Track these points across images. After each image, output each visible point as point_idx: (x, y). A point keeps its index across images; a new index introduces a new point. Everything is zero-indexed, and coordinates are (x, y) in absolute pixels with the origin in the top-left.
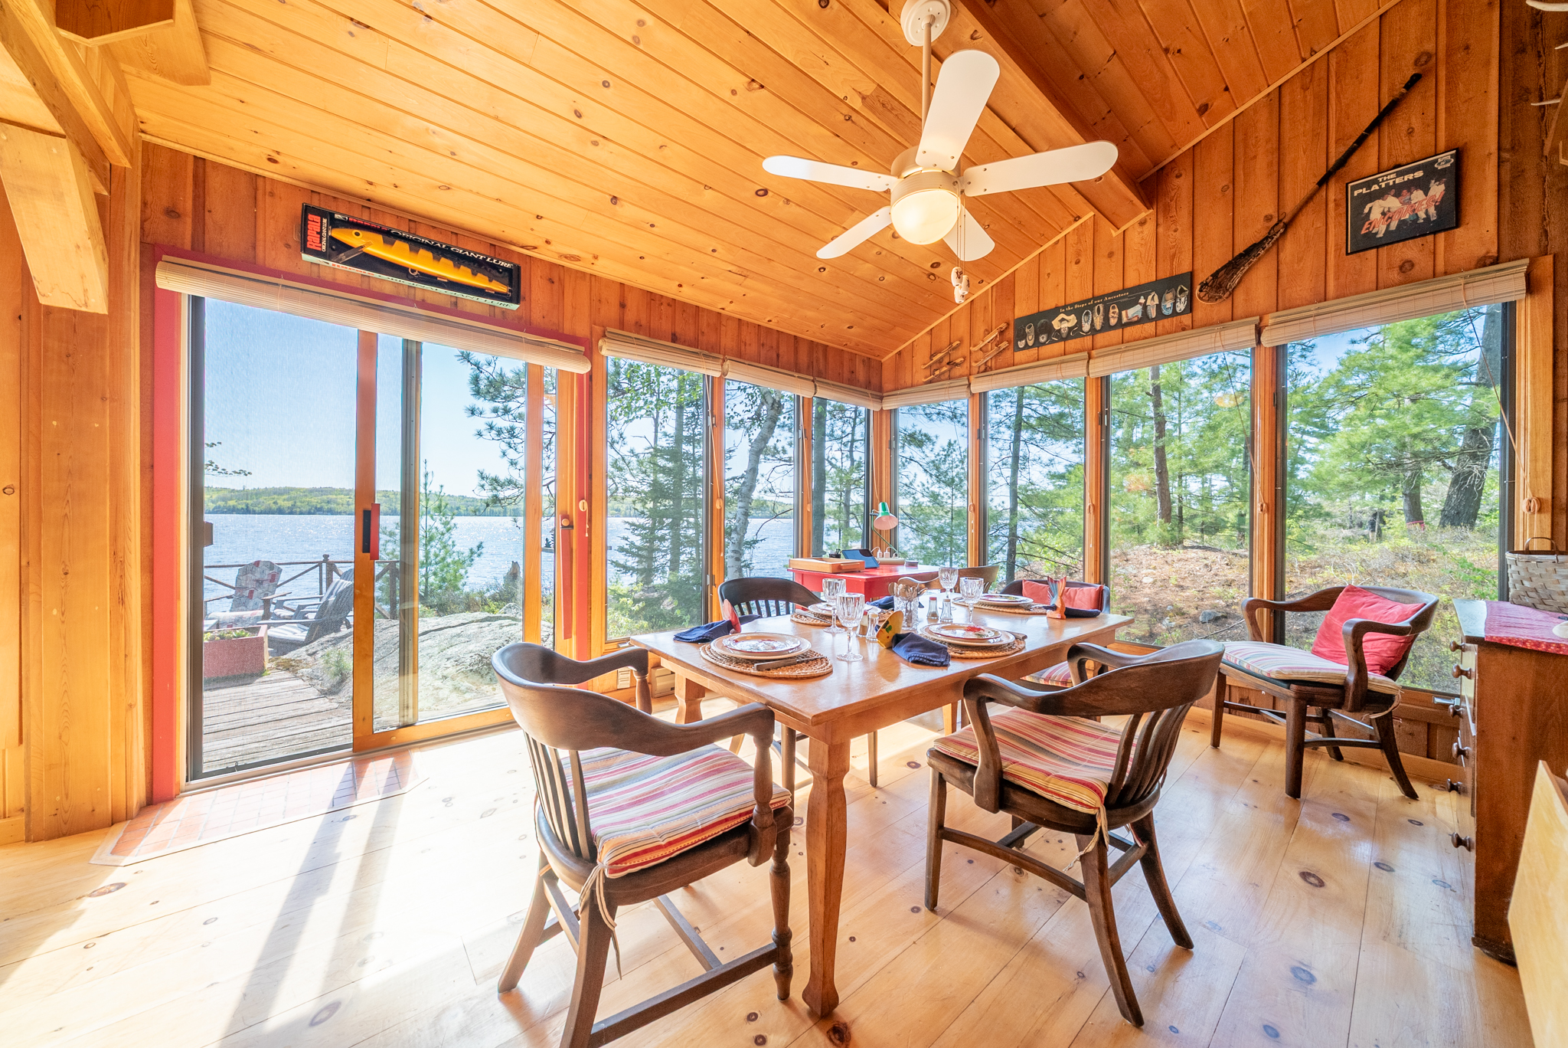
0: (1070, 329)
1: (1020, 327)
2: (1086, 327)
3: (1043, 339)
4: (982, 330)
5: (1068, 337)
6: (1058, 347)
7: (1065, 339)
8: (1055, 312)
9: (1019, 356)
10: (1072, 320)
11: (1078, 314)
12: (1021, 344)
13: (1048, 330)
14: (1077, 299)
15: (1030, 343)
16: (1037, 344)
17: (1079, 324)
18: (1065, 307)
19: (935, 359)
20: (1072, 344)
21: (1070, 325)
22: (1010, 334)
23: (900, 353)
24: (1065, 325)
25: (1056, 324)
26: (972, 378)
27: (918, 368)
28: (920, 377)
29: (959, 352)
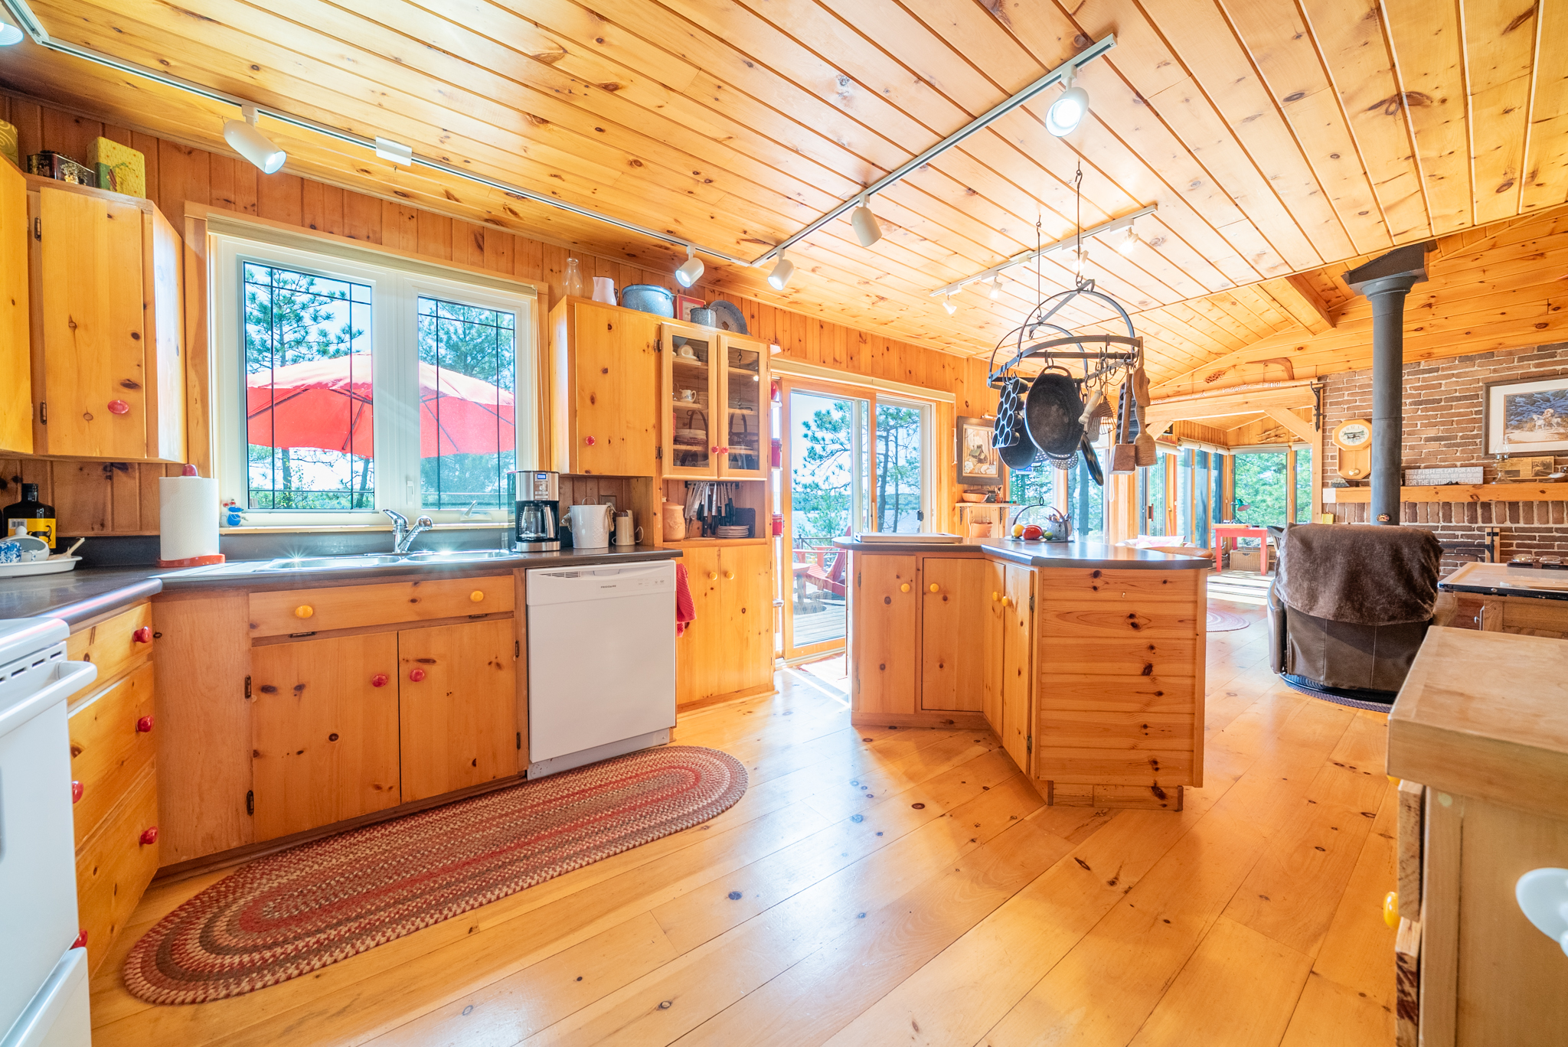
19: (1266, 433)
23: (1239, 429)
26: (1290, 444)
27: (1254, 436)
28: (1255, 440)
29: (1282, 432)
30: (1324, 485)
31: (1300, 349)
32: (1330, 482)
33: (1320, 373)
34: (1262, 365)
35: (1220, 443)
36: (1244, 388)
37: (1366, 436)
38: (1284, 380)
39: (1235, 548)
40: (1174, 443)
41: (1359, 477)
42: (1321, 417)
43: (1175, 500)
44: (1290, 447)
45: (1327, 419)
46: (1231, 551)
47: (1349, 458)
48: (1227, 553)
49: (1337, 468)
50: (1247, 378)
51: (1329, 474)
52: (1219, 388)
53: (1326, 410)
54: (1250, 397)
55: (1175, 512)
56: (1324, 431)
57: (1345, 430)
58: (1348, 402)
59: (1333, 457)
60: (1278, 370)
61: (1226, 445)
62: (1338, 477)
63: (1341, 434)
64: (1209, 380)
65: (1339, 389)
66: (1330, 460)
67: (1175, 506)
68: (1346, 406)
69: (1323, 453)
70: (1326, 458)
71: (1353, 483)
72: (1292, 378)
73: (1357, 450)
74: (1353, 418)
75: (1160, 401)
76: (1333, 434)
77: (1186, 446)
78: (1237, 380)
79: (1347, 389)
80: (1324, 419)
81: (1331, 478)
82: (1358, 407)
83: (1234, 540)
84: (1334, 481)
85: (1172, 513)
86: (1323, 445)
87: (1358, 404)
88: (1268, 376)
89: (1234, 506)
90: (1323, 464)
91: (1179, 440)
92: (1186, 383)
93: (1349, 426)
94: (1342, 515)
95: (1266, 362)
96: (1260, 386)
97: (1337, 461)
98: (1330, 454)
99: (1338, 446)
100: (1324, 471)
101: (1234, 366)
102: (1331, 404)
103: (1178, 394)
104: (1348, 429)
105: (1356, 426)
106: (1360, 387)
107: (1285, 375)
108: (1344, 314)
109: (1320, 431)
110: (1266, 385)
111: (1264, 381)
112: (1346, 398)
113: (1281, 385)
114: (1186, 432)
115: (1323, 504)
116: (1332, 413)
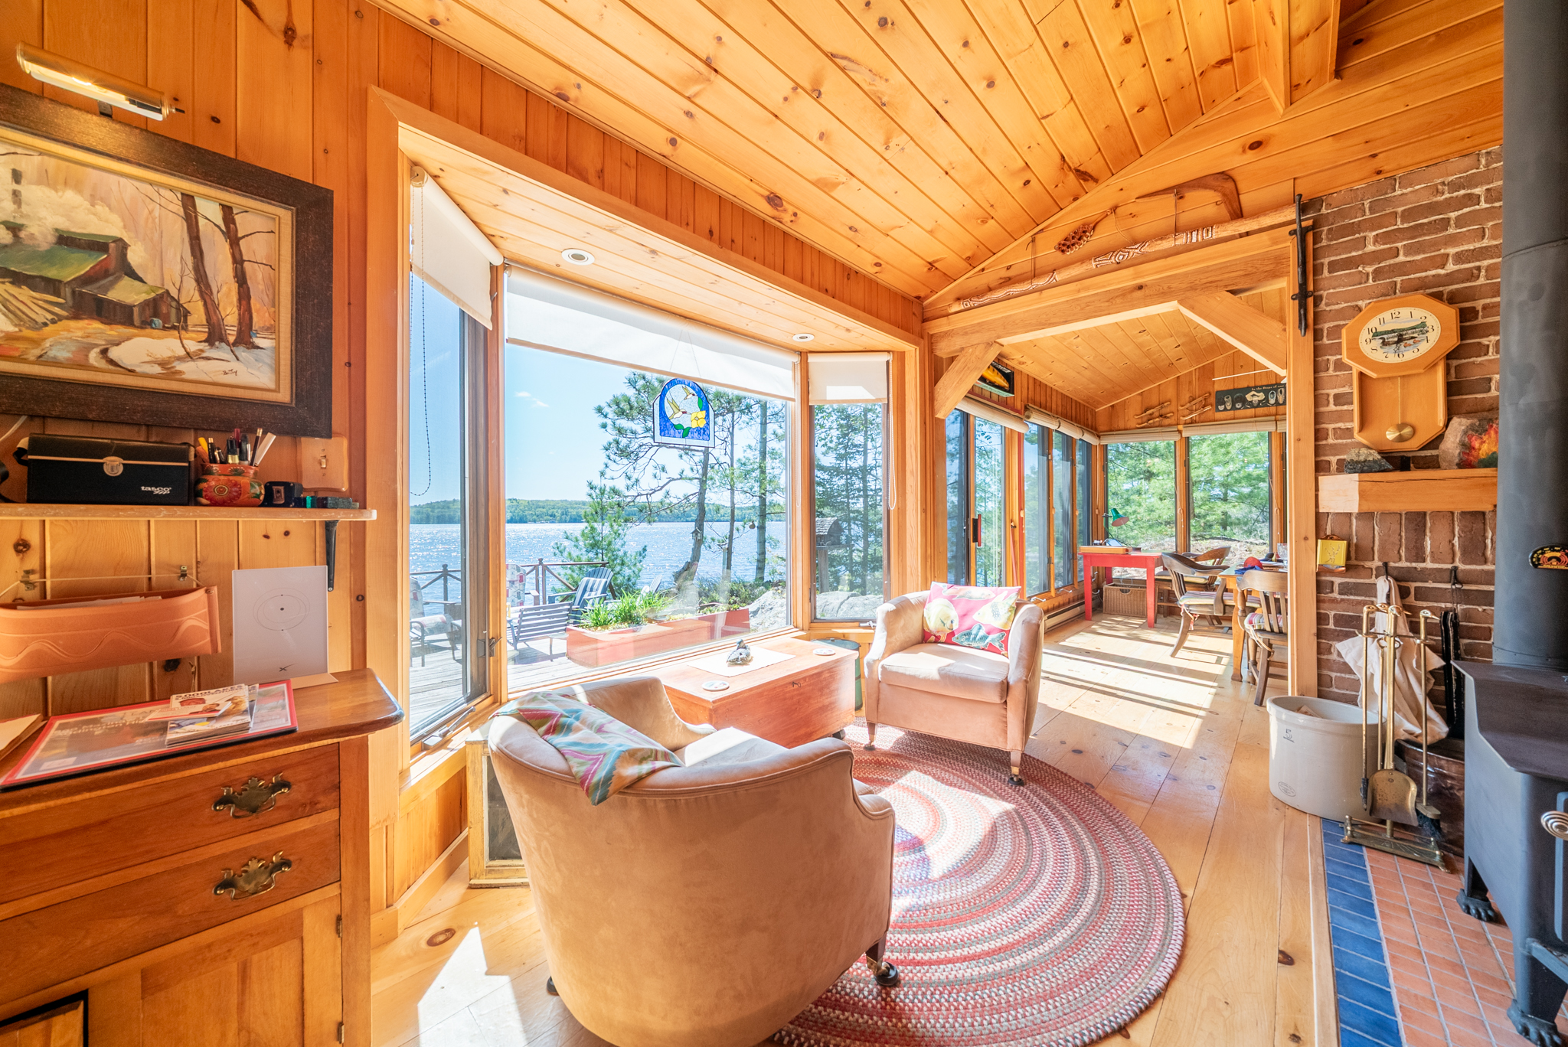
0: (1260, 401)
1: (1220, 397)
2: (1272, 401)
3: (1238, 406)
4: (1188, 396)
5: (1258, 406)
6: (1250, 412)
7: (1255, 407)
8: (1248, 389)
9: (1218, 415)
10: (1262, 396)
11: (1266, 393)
12: (1221, 408)
13: (1244, 401)
14: (1265, 383)
15: (1229, 408)
16: (1233, 408)
17: (1267, 399)
18: (1255, 387)
19: (1148, 412)
20: (1260, 411)
21: (1260, 399)
22: (1212, 400)
23: (1113, 406)
24: (1256, 399)
25: (1248, 397)
26: (1180, 427)
27: (1132, 418)
28: (1133, 423)
29: (1168, 410)
30: (1320, 468)
31: (1256, 145)
32: (1334, 459)
33: (1307, 189)
34: (1171, 198)
35: (1087, 426)
36: (1135, 252)
37: (1434, 336)
38: (1220, 222)
39: (1110, 580)
40: (1017, 411)
41: (1413, 444)
42: (1310, 300)
43: (1021, 508)
44: (1180, 432)
45: (1323, 306)
46: (1105, 586)
47: (1387, 398)
48: (1098, 588)
49: (1355, 424)
50: (1140, 231)
51: (1331, 441)
52: (1082, 260)
53: (1322, 284)
54: (1149, 274)
55: (1021, 529)
56: (1317, 335)
57: (1374, 323)
58: (1375, 257)
59: (1339, 399)
60: (1204, 203)
61: (1096, 430)
62: (1360, 444)
63: (1365, 335)
64: (1064, 246)
65: (1352, 229)
66: (1332, 407)
67: (1021, 519)
68: (1370, 269)
69: (1316, 389)
70: (1323, 400)
71: (1399, 462)
72: (1238, 214)
73: (1405, 374)
74: (1389, 294)
75: (975, 302)
76: (1344, 341)
77: (1038, 420)
78: (1122, 237)
79: (1373, 225)
80: (1316, 305)
81: (1335, 449)
82: (1401, 269)
83: (1109, 570)
84: (1350, 456)
85: (1017, 530)
86: (1316, 371)
87: (1401, 258)
88: (1185, 218)
89: (1107, 518)
90: (1318, 418)
91: (1026, 408)
92: (1017, 256)
93: (1387, 315)
94: (1366, 543)
95: (1178, 191)
96: (1167, 244)
97: (1355, 407)
98: (1332, 392)
99: (1356, 368)
100: (1319, 434)
101: (1114, 209)
102: (1333, 267)
103: (1008, 281)
104: (1383, 321)
105: (1405, 312)
106: (1407, 215)
107: (1223, 211)
108: (1359, 42)
109: (1310, 335)
110: (1182, 240)
111: (1177, 230)
112: (1370, 248)
113: (1218, 233)
114: (1038, 399)
115: (1317, 514)
116: (1334, 289)
